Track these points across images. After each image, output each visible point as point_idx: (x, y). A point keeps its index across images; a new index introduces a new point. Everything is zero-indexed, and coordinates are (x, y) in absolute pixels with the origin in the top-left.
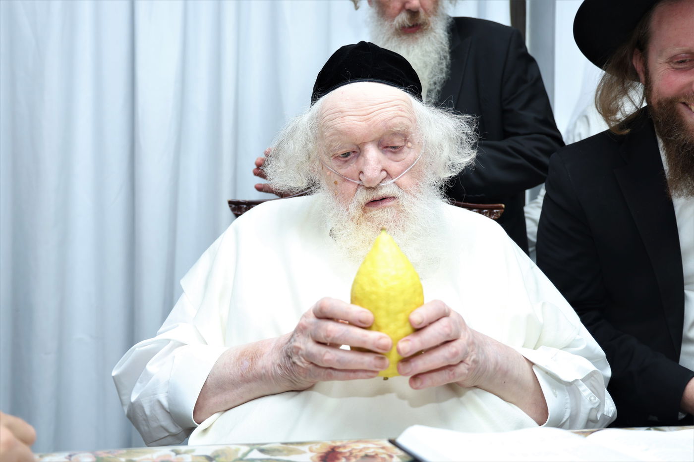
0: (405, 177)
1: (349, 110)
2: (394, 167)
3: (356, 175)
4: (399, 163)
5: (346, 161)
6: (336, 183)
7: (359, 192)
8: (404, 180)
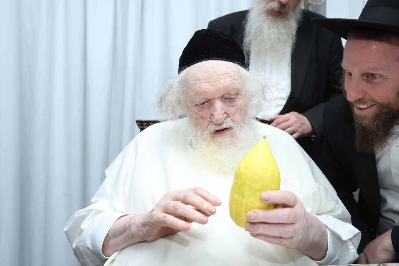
0: (237, 116)
1: (204, 79)
2: (231, 110)
3: (209, 116)
4: (234, 107)
5: (202, 107)
6: (196, 119)
7: (210, 125)
8: (237, 117)
